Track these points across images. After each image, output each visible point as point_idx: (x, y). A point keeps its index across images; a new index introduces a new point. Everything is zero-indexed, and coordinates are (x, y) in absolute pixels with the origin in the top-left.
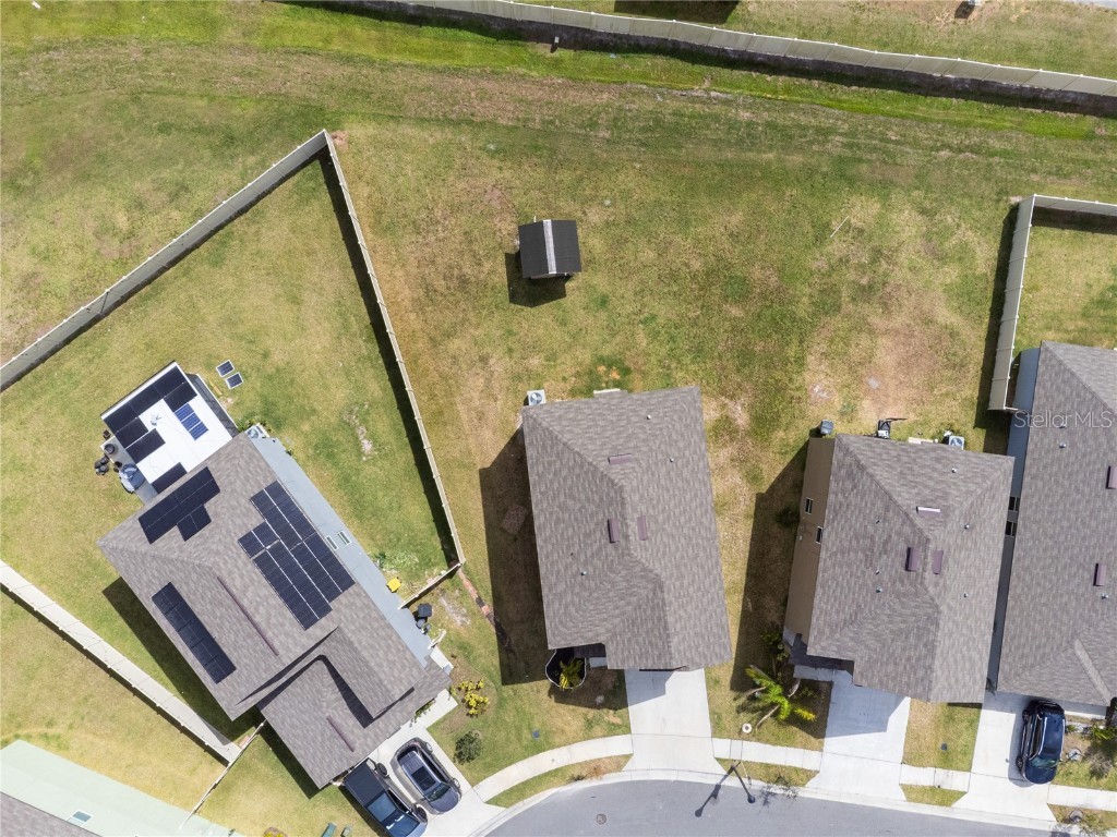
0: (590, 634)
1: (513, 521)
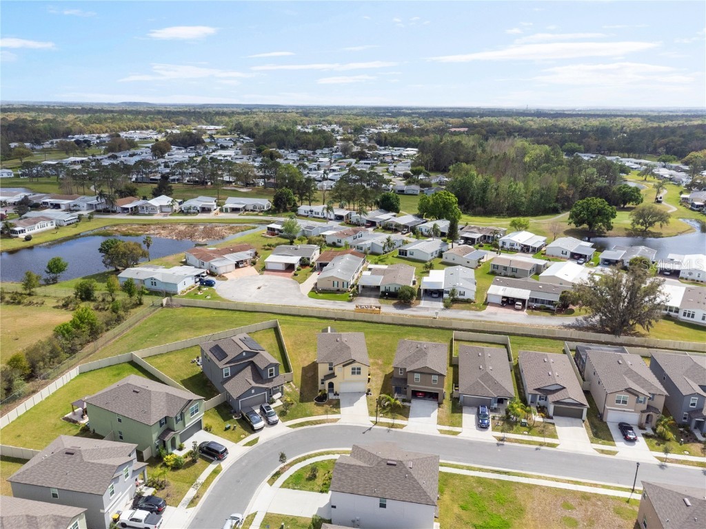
0: (330, 360)
1: (310, 374)
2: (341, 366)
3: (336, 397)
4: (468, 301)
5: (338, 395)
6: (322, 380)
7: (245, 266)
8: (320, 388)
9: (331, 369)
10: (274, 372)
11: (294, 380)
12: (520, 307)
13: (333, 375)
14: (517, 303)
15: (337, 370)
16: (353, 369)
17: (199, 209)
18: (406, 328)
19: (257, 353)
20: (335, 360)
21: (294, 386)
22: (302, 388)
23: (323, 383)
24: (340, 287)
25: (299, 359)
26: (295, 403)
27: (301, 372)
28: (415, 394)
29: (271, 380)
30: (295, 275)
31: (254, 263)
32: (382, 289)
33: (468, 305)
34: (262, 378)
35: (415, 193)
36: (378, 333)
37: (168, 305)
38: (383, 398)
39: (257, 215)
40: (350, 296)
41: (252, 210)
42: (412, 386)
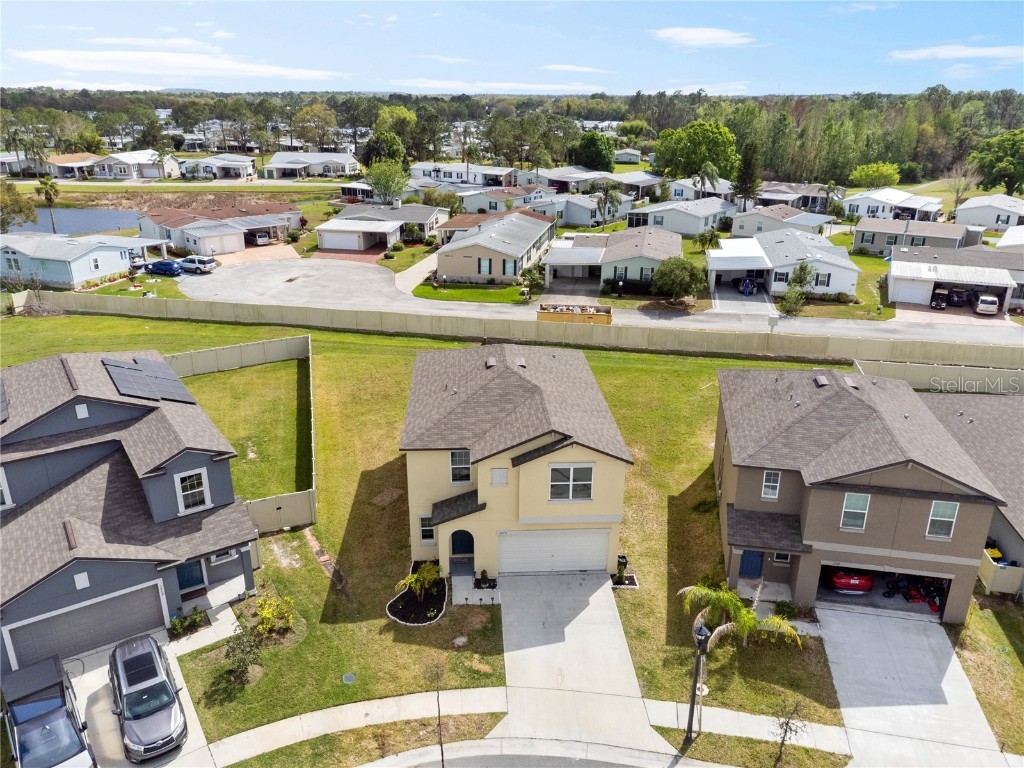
0: (454, 437)
1: (385, 498)
2: (505, 460)
3: (484, 596)
4: (840, 299)
5: (492, 584)
6: (424, 521)
7: (270, 244)
8: (416, 555)
9: (460, 476)
10: (206, 488)
11: (321, 521)
12: (994, 308)
13: (468, 502)
14: (983, 298)
15: (489, 479)
16: (559, 474)
17: (215, 170)
18: (691, 360)
19: (153, 409)
20: (480, 436)
21: (314, 545)
22: (345, 551)
23: (428, 535)
24: (497, 274)
25: (358, 444)
26: (300, 626)
27: (353, 488)
28: (832, 582)
29: (192, 524)
30: (387, 257)
31: (293, 239)
32: (607, 274)
33: (842, 307)
34: (149, 516)
35: (633, 159)
36: (613, 371)
37: (29, 311)
38: (697, 606)
39: (330, 181)
40: (522, 294)
41: (320, 175)
42: (824, 548)
